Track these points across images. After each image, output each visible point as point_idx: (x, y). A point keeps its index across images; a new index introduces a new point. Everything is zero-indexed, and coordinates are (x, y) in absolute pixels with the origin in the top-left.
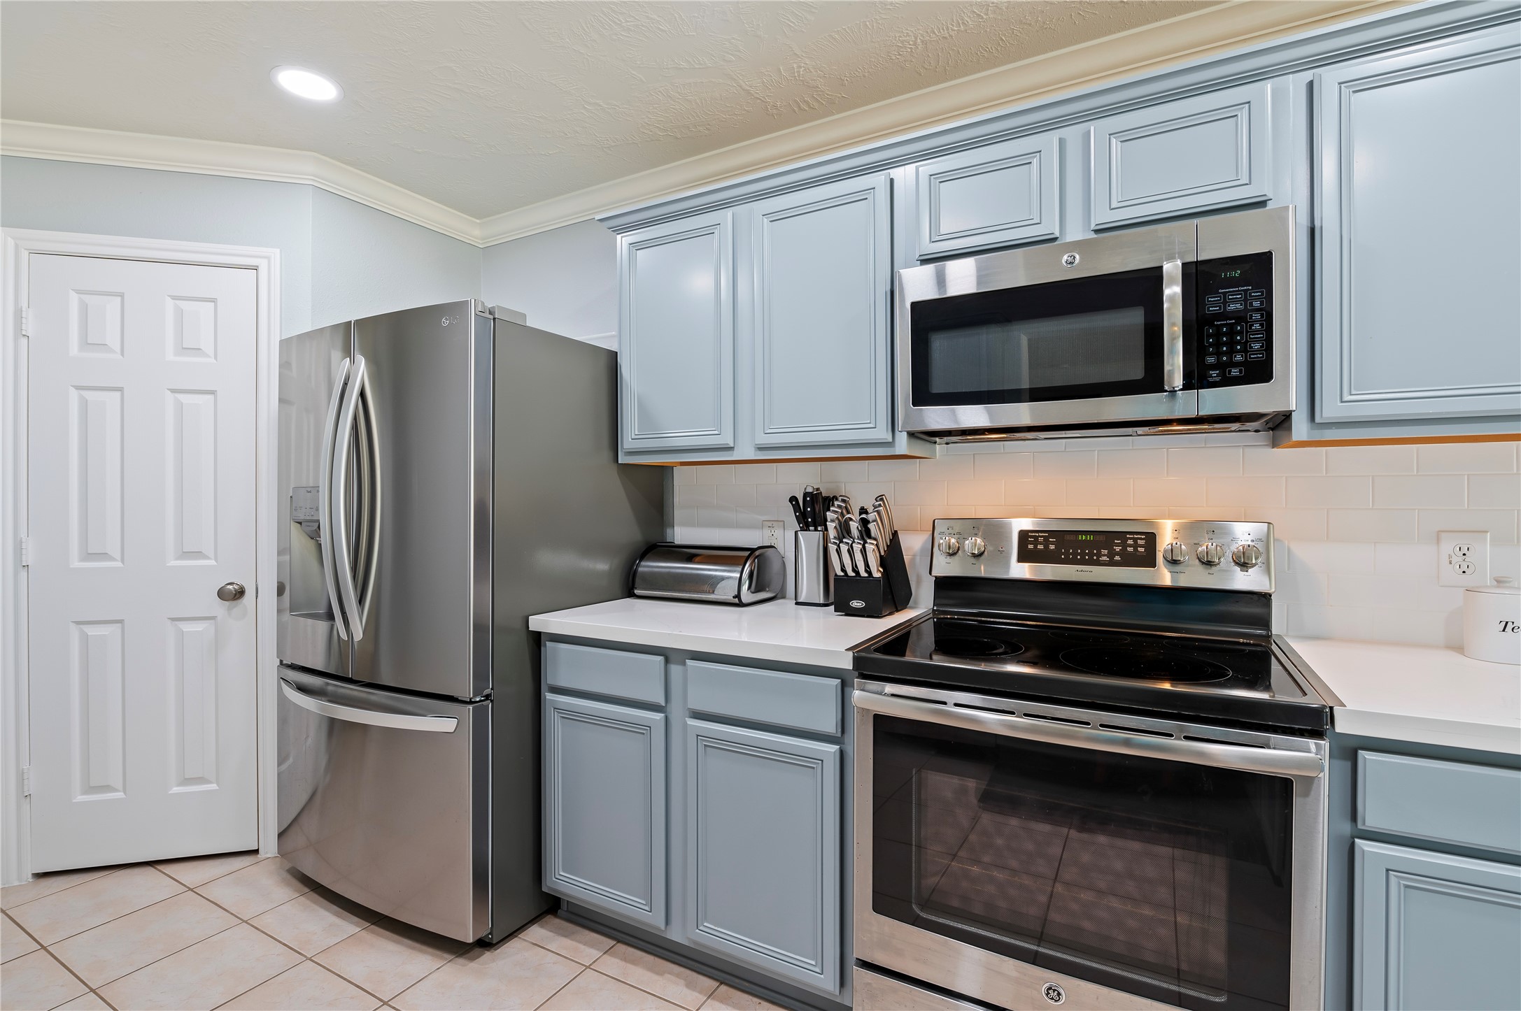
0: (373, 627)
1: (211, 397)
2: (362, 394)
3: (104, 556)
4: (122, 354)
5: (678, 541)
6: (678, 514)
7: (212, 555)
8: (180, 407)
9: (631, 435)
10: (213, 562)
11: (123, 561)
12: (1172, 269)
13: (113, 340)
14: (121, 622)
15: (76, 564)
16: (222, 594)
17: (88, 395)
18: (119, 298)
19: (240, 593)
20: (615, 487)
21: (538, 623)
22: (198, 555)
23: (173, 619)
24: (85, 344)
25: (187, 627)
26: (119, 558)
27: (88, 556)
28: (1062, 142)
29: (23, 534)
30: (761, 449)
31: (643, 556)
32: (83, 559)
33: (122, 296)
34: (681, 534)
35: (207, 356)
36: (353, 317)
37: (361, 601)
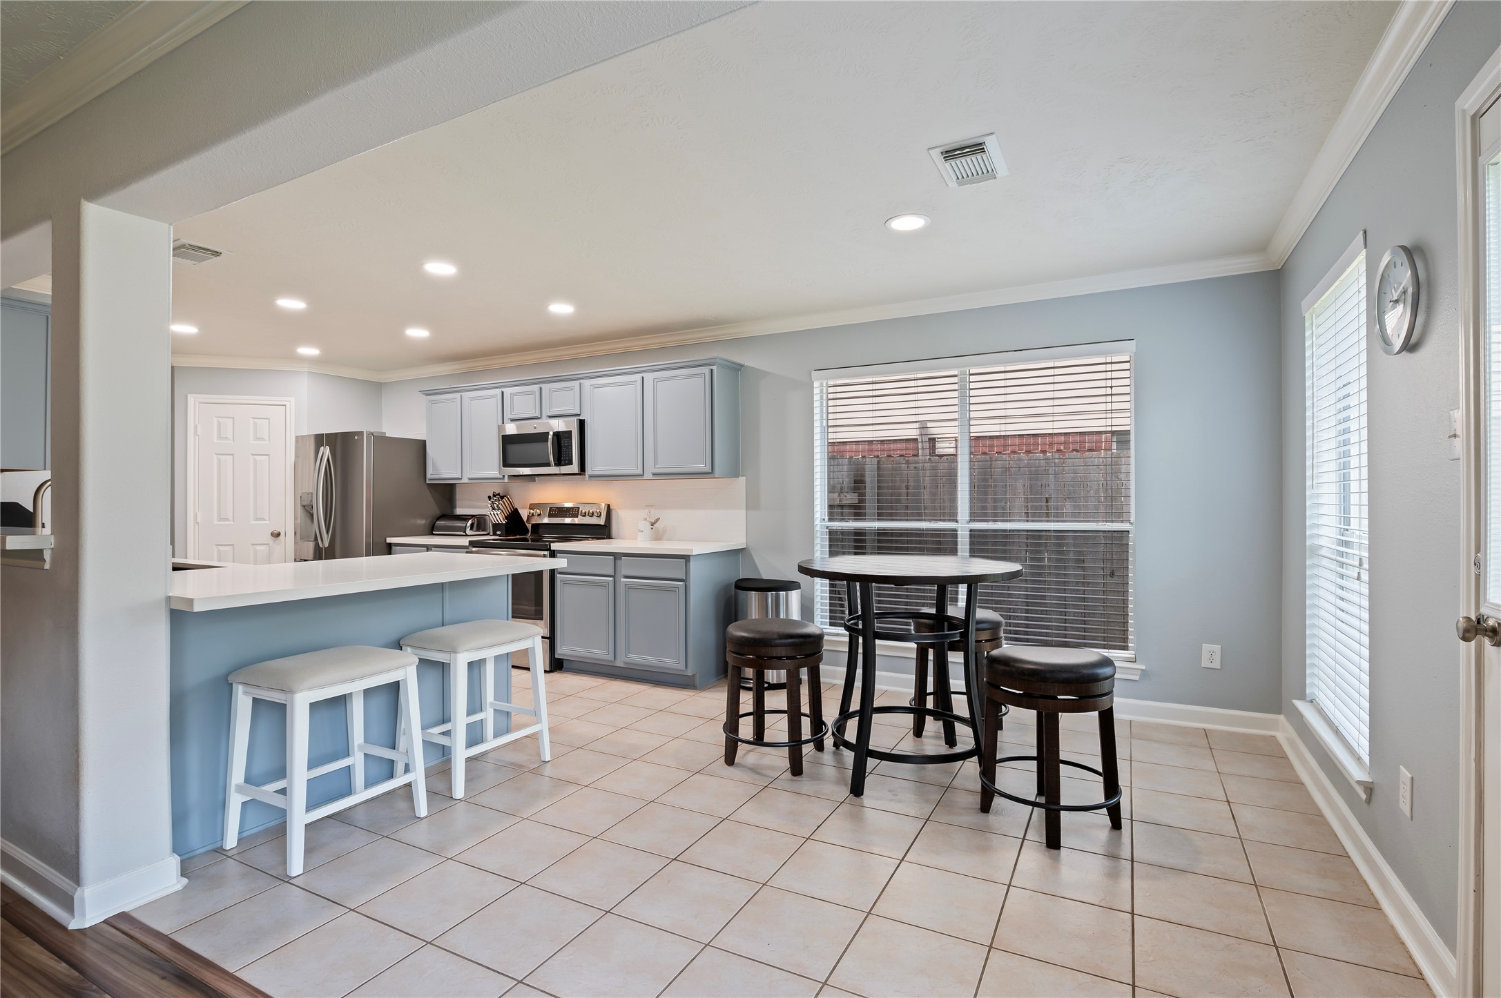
0: (332, 542)
1: (267, 457)
2: (328, 460)
3: (226, 519)
4: (233, 440)
5: (458, 513)
6: (458, 503)
7: (267, 519)
8: (255, 461)
9: (430, 473)
10: (268, 522)
11: (233, 521)
12: (551, 433)
13: (230, 436)
14: (232, 545)
15: (216, 522)
16: (272, 534)
17: (221, 457)
18: (232, 420)
19: (279, 534)
20: (427, 494)
21: (389, 540)
22: (262, 519)
23: (253, 544)
24: (220, 437)
25: (258, 548)
26: (232, 520)
27: (221, 519)
28: (541, 388)
29: (197, 511)
30: (470, 479)
31: (439, 518)
32: (218, 521)
33: (233, 418)
34: (459, 511)
35: (266, 441)
36: (325, 432)
37: (327, 532)
